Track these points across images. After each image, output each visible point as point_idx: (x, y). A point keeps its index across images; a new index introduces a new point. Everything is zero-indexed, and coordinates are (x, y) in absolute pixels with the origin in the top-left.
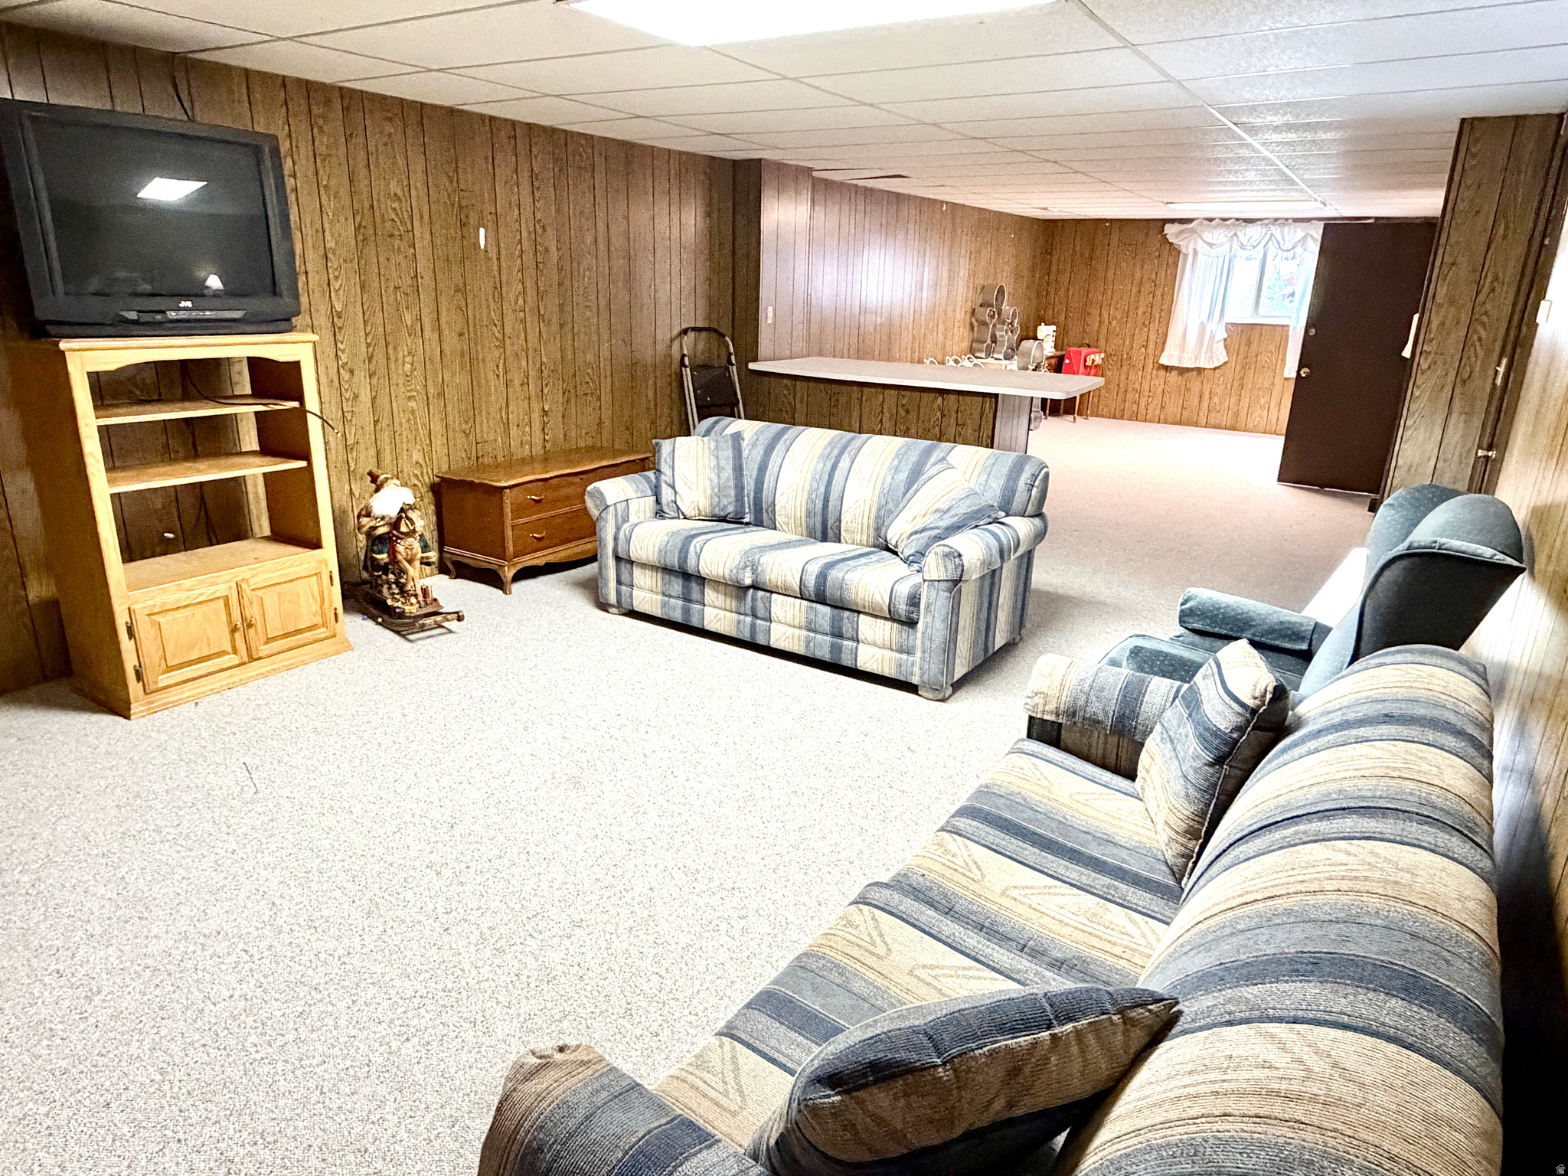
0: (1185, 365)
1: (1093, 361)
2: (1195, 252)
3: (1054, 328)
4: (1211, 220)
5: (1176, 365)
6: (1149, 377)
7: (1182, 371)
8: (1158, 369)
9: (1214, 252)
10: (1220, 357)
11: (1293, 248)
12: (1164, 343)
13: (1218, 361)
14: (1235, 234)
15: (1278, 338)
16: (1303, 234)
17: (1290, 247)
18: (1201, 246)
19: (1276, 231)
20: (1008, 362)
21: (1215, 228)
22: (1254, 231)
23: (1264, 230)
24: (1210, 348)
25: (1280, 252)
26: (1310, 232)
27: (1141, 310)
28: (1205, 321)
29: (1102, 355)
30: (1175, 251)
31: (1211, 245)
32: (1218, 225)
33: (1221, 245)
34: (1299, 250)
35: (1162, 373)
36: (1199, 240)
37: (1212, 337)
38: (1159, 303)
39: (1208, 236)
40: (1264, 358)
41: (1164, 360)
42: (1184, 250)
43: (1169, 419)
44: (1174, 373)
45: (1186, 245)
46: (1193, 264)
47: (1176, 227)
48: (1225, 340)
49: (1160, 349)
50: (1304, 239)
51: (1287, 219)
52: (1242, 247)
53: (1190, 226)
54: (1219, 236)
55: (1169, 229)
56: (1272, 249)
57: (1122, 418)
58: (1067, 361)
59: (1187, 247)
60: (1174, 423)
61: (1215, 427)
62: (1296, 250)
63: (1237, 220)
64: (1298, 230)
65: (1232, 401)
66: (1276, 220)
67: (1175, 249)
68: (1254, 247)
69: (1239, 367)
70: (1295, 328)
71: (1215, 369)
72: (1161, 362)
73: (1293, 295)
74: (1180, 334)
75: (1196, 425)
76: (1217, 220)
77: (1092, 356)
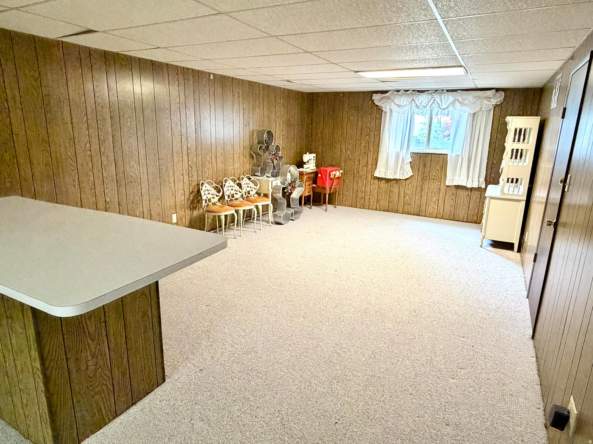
0: (388, 177)
1: (335, 175)
2: (391, 110)
3: (314, 155)
4: (398, 91)
5: (384, 177)
6: (369, 184)
7: (388, 180)
8: (374, 179)
9: (401, 110)
10: (408, 173)
11: (447, 107)
12: (376, 164)
13: (407, 175)
14: (413, 99)
15: (441, 162)
16: (453, 99)
17: (445, 107)
18: (393, 107)
19: (437, 97)
20: (274, 179)
21: (401, 96)
22: (423, 99)
23: (430, 97)
24: (402, 168)
25: (440, 110)
26: (457, 98)
27: (363, 144)
28: (399, 151)
29: (341, 171)
30: (379, 110)
31: (399, 106)
32: (403, 94)
33: (405, 106)
34: (451, 108)
35: (376, 181)
36: (393, 103)
37: (403, 160)
38: (373, 140)
39: (397, 101)
40: (433, 173)
41: (377, 174)
42: (384, 109)
43: (382, 209)
44: (383, 182)
45: (386, 106)
46: (390, 118)
47: (380, 96)
48: (411, 162)
49: (374, 167)
50: (453, 103)
51: (443, 90)
52: (417, 107)
53: (387, 94)
54: (403, 100)
55: (376, 97)
56: (435, 110)
57: (356, 207)
58: (320, 175)
59: (386, 109)
60: (384, 211)
61: (408, 213)
62: (449, 109)
63: (414, 91)
64: (450, 97)
65: (417, 198)
66: (437, 91)
67: (379, 109)
68: (425, 107)
69: (420, 178)
70: (451, 156)
71: (406, 179)
72: (375, 175)
73: (449, 136)
74: (385, 158)
75: (397, 212)
76: (402, 91)
77: (334, 173)
